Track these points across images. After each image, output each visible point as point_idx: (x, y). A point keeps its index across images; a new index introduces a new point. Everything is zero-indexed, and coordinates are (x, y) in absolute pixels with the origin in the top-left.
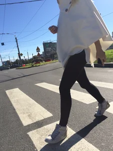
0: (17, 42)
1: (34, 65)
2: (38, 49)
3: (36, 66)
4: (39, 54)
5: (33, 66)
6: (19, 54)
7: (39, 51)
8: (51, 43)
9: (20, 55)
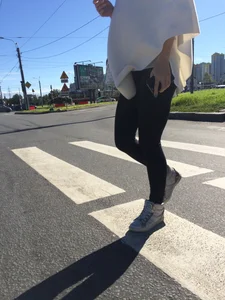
0: (19, 57)
1: (55, 109)
2: (64, 77)
3: (59, 111)
4: (65, 86)
5: (51, 111)
6: (23, 82)
7: (67, 81)
8: (90, 66)
9: (25, 85)
